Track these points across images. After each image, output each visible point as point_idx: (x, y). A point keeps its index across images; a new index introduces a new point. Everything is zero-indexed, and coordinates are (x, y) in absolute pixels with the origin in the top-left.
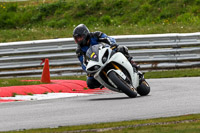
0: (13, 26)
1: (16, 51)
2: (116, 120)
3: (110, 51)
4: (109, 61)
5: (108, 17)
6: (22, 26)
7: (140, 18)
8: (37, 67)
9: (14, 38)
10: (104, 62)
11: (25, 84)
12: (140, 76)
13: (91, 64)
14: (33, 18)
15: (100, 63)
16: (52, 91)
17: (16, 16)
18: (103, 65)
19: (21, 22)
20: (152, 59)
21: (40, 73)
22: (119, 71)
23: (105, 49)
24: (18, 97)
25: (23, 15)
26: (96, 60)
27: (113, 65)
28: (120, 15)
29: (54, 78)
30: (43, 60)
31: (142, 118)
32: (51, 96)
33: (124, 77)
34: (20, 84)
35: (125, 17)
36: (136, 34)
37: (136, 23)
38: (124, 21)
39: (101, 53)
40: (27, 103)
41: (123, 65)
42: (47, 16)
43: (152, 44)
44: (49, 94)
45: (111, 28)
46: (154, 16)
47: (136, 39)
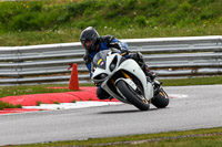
0: (37, 27)
1: (41, 55)
2: (152, 132)
3: (119, 57)
4: (117, 69)
5: (143, 17)
6: (47, 28)
7: (179, 18)
8: (64, 73)
9: (39, 40)
10: (111, 70)
11: (51, 92)
12: (156, 86)
13: (98, 71)
14: (60, 18)
15: (107, 71)
16: (81, 100)
17: (41, 16)
18: (110, 74)
19: (46, 23)
20: (191, 63)
21: (67, 80)
22: (129, 81)
23: (114, 55)
24: (43, 106)
25: (48, 16)
26: (103, 67)
27: (123, 73)
28: (157, 15)
29: (83, 85)
30: (71, 64)
31: (181, 129)
32: (80, 105)
33: (135, 87)
34: (44, 91)
35: (162, 18)
36: (174, 36)
37: (174, 24)
38: (161, 22)
39: (109, 59)
40: (53, 112)
41: (135, 73)
42: (75, 16)
43: (192, 47)
44: (78, 103)
45: (146, 30)
46: (194, 17)
47: (173, 42)
